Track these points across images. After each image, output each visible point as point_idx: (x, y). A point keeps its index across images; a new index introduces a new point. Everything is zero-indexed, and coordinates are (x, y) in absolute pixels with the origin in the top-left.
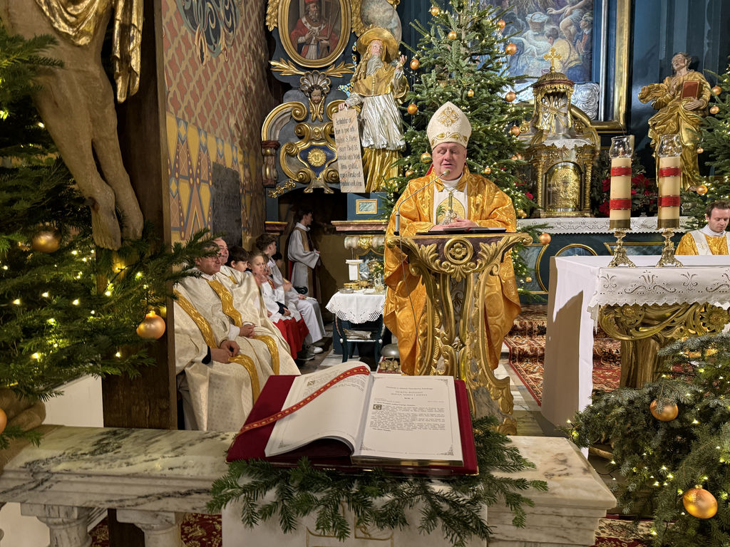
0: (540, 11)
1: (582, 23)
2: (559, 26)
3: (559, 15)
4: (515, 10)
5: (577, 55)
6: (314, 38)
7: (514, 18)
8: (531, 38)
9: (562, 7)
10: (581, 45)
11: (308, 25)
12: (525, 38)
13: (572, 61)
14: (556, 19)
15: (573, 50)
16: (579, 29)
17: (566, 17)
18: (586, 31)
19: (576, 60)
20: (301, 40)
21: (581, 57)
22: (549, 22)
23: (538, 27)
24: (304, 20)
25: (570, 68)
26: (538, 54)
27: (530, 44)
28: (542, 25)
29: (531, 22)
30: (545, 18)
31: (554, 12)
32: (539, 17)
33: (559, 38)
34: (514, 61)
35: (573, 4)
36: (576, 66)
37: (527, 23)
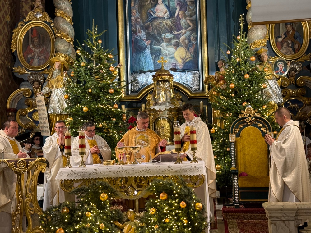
0: (169, 32)
1: (191, 38)
3: (179, 34)
4: (156, 32)
5: (190, 55)
6: (36, 55)
7: (156, 37)
8: (165, 47)
9: (180, 30)
10: (191, 50)
12: (161, 46)
13: (187, 59)
14: (177, 37)
15: (188, 53)
16: (190, 41)
17: (182, 35)
18: (194, 43)
19: (190, 58)
21: (192, 57)
22: (174, 38)
23: (168, 41)
26: (169, 55)
27: (165, 50)
28: (170, 39)
29: (165, 38)
30: (172, 36)
31: (176, 33)
32: (168, 36)
33: (180, 47)
34: (157, 59)
35: (186, 28)
36: (190, 61)
37: (162, 39)
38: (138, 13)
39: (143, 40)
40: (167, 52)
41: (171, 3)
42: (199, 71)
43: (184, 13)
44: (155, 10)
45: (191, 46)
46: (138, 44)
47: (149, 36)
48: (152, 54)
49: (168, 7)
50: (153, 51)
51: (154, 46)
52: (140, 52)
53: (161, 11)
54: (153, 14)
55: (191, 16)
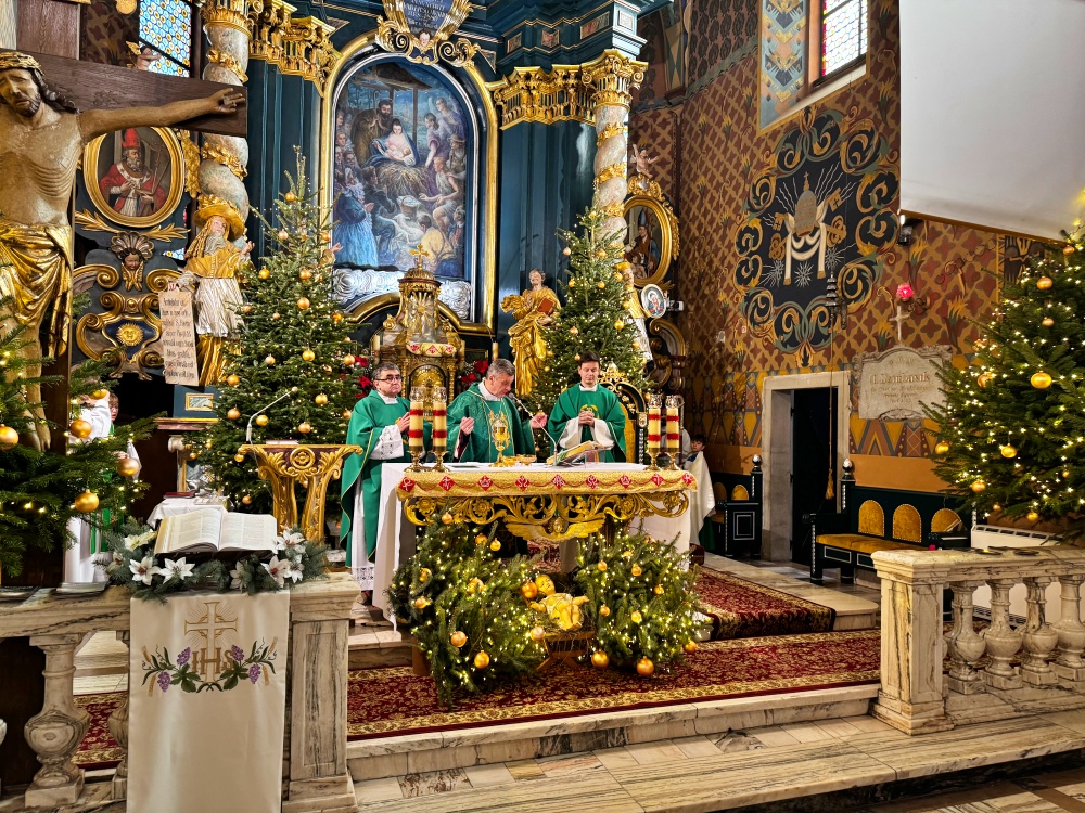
0: (412, 195)
1: (455, 215)
2: (431, 213)
3: (432, 203)
4: (385, 189)
5: (451, 247)
6: (133, 191)
7: (385, 198)
8: (402, 222)
9: (434, 195)
10: (454, 238)
11: (125, 175)
12: (396, 220)
13: (445, 254)
14: (429, 206)
15: (447, 242)
16: (452, 221)
17: (438, 206)
18: (460, 225)
19: (449, 253)
20: (115, 190)
21: (454, 250)
22: (420, 208)
23: (409, 211)
24: (120, 167)
25: (444, 260)
26: (410, 241)
27: (402, 228)
28: (414, 210)
29: (403, 205)
31: (427, 198)
32: (409, 201)
33: (432, 227)
34: (384, 244)
35: (446, 194)
36: (450, 259)
37: (398, 205)
38: (349, 140)
39: (357, 199)
40: (406, 234)
41: (419, 137)
42: (469, 282)
43: (444, 163)
44: (387, 144)
45: (454, 230)
46: (347, 208)
47: (370, 194)
48: (375, 232)
49: (413, 142)
50: (377, 227)
51: (381, 217)
52: (350, 223)
53: (399, 149)
54: (381, 150)
55: (456, 172)
